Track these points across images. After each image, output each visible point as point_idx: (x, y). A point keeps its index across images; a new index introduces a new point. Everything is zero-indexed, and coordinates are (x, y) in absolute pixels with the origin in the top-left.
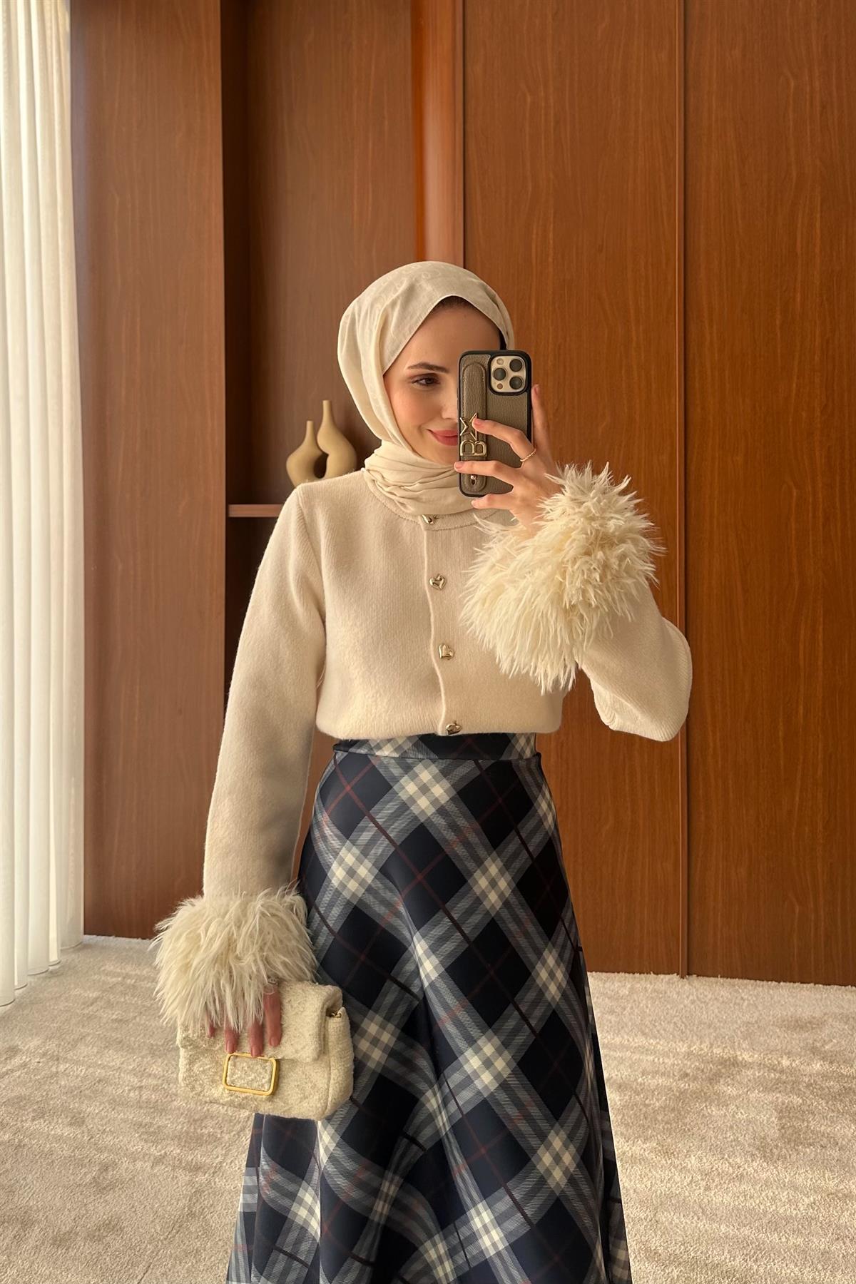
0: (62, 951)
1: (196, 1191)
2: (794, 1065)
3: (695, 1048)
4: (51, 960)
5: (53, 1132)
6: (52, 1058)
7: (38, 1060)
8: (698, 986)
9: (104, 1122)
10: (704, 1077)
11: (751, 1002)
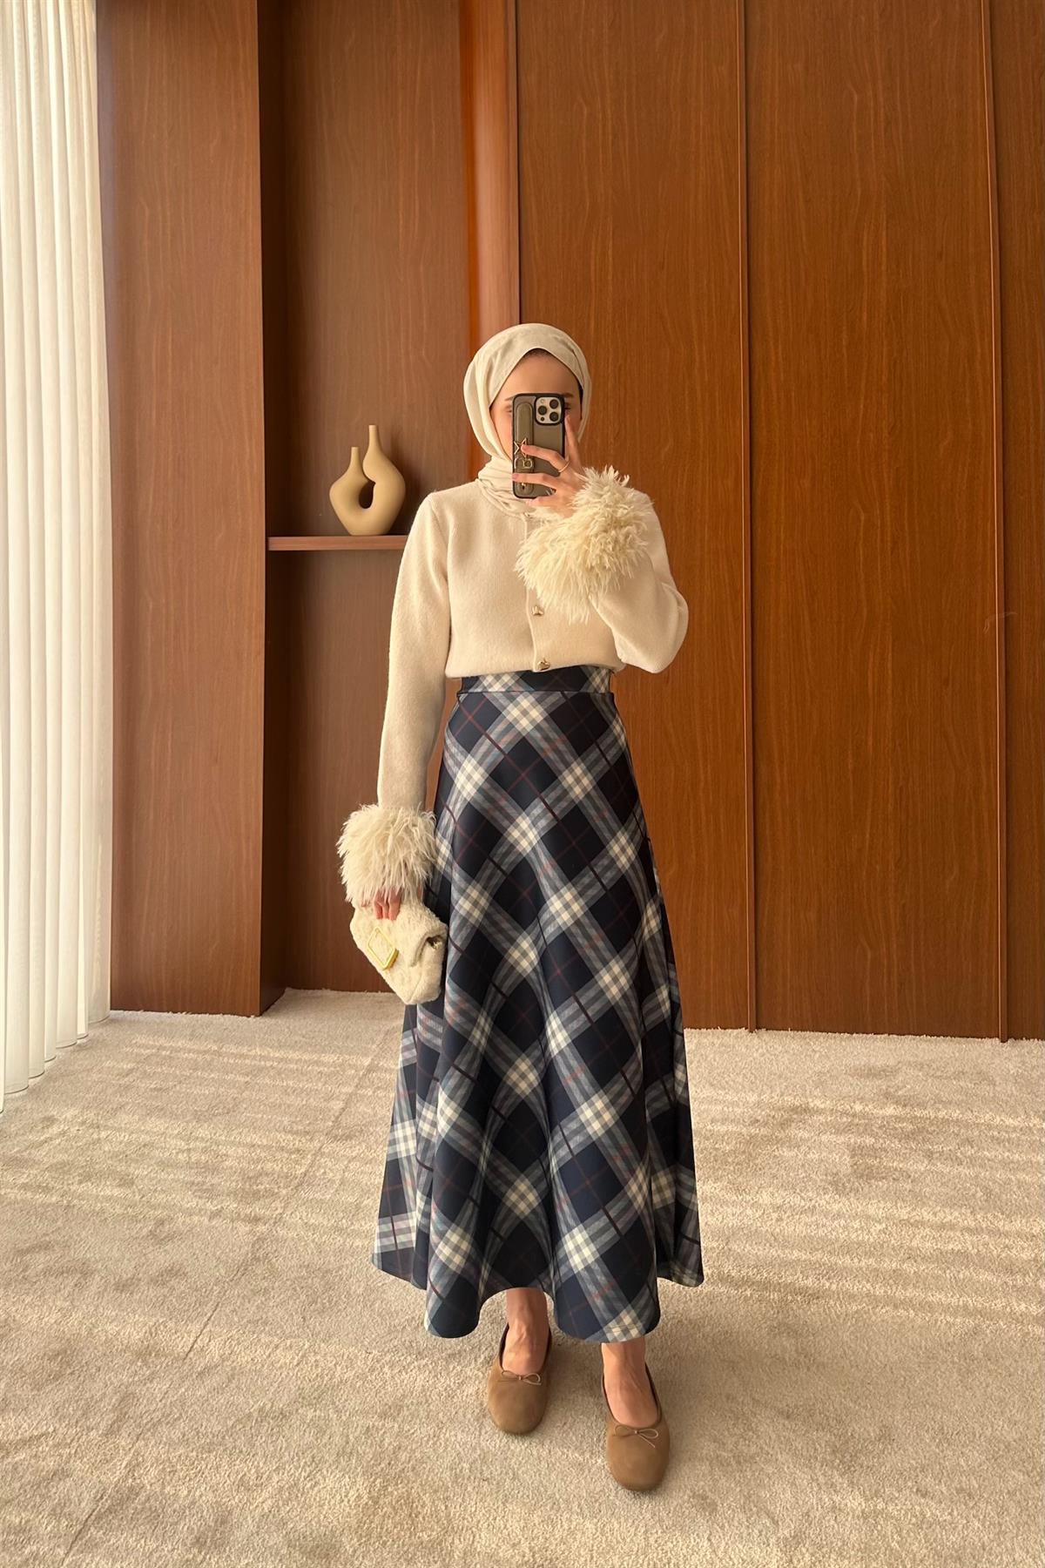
0: (90, 1026)
1: (257, 1239)
2: (867, 1109)
3: (765, 1097)
4: (79, 1033)
5: (102, 1193)
6: (92, 1126)
7: (77, 1128)
8: (767, 1040)
9: (154, 1182)
10: (775, 1122)
11: (823, 1053)
